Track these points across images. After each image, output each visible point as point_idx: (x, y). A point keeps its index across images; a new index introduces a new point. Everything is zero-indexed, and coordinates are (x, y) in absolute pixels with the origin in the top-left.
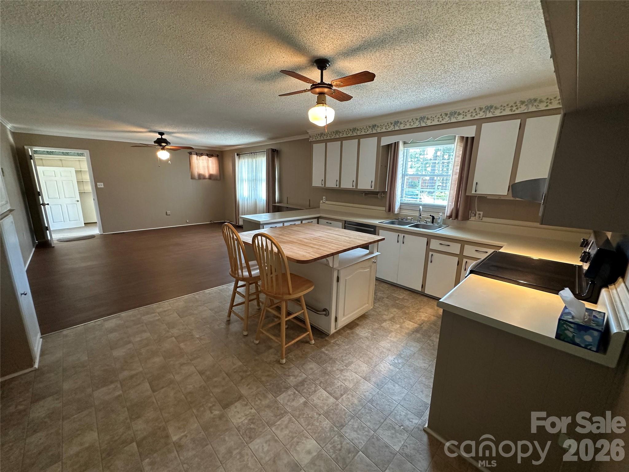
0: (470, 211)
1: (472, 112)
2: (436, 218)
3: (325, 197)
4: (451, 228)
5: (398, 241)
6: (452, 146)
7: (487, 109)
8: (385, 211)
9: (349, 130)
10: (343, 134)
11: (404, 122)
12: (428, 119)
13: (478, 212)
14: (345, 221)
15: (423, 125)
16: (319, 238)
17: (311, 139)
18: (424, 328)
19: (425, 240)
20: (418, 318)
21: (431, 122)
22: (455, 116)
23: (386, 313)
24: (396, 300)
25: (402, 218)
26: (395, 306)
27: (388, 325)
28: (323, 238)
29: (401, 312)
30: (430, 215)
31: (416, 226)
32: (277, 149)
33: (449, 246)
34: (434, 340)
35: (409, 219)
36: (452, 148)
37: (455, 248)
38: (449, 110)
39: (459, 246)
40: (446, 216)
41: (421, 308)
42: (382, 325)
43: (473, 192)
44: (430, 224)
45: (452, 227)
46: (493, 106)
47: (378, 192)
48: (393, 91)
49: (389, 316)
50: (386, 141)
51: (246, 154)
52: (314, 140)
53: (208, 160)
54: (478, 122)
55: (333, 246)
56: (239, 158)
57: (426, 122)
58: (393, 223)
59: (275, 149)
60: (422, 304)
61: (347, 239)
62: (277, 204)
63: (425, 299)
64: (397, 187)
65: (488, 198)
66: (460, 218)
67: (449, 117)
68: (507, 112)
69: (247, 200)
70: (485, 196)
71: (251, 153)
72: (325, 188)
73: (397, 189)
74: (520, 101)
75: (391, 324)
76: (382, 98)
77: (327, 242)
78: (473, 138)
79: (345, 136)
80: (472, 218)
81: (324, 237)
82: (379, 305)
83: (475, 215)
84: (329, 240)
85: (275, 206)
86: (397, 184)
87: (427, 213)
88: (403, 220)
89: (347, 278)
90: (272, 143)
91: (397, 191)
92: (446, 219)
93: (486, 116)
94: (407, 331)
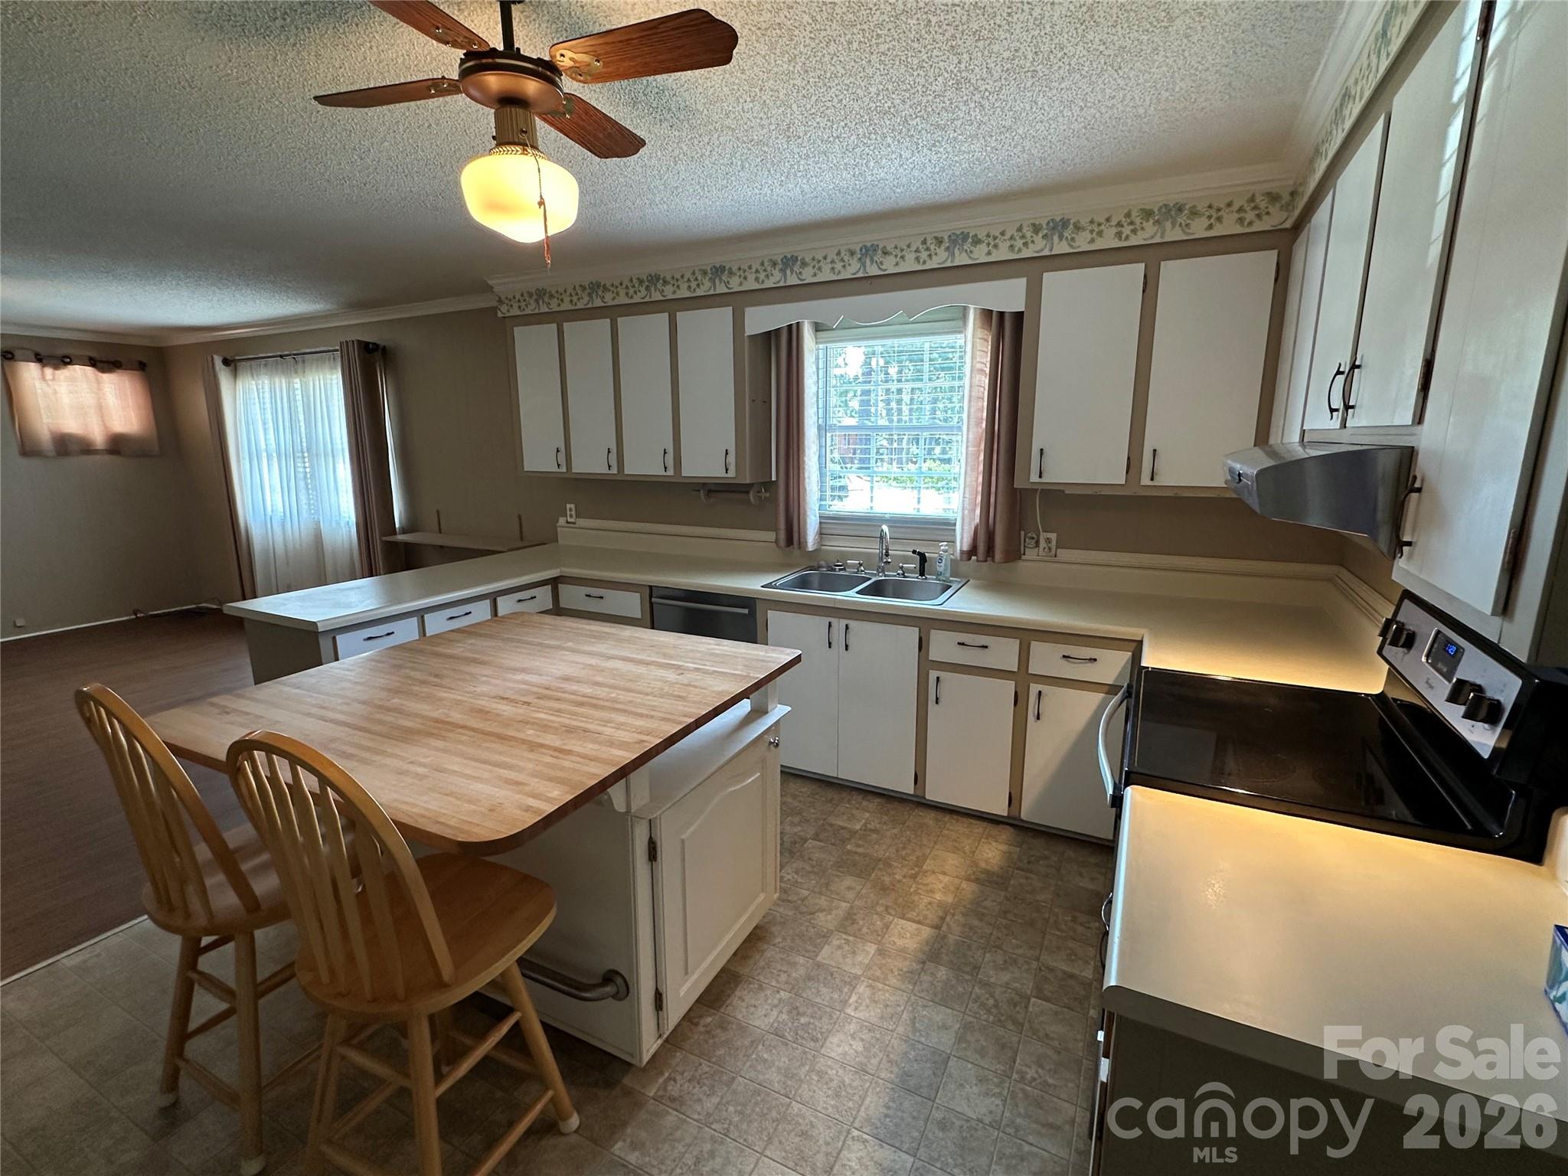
0: (1022, 533)
1: (1012, 238)
2: (930, 558)
3: (573, 506)
4: (977, 587)
5: (830, 643)
6: (958, 340)
7: (1053, 228)
8: (777, 542)
9: (635, 281)
10: (618, 294)
11: (813, 259)
12: (885, 253)
13: (1043, 536)
14: (651, 587)
15: (873, 271)
16: (558, 689)
17: (504, 308)
18: (952, 939)
19: (912, 634)
20: (926, 900)
21: (897, 264)
22: (965, 247)
23: (823, 902)
24: (844, 841)
25: (831, 565)
26: (850, 865)
27: (839, 952)
28: (574, 687)
29: (869, 885)
30: (914, 552)
31: (877, 589)
32: (382, 343)
33: (986, 647)
34: (992, 980)
35: (852, 566)
36: (958, 345)
37: (1004, 653)
38: (946, 226)
39: (1013, 645)
40: (958, 551)
41: (925, 857)
42: (819, 959)
43: (1034, 478)
44: (914, 578)
45: (977, 582)
46: (1069, 220)
47: (751, 485)
48: (782, 141)
49: (834, 912)
50: (761, 319)
51: (263, 361)
52: (515, 312)
53: (98, 382)
54: (1034, 268)
55: (619, 726)
56: (235, 374)
57: (881, 263)
58: (803, 583)
59: (374, 344)
60: (925, 842)
61: (671, 676)
62: (400, 538)
63: (929, 818)
64: (806, 467)
65: (1067, 492)
66: (998, 556)
67: (948, 249)
68: (1109, 241)
69: (283, 526)
70: (1061, 488)
71: (281, 356)
72: (568, 476)
73: (806, 475)
74: (1141, 210)
75: (847, 948)
76: (743, 167)
77: (595, 706)
78: (1019, 316)
79: (623, 300)
80: (1030, 554)
81: (579, 681)
82: (797, 873)
83: (1037, 543)
84: (601, 692)
85: (396, 544)
86: (806, 459)
87: (903, 544)
88: (835, 570)
89: (683, 837)
90: (359, 321)
91: (807, 480)
92: (961, 560)
93: (1051, 250)
94: (905, 965)
